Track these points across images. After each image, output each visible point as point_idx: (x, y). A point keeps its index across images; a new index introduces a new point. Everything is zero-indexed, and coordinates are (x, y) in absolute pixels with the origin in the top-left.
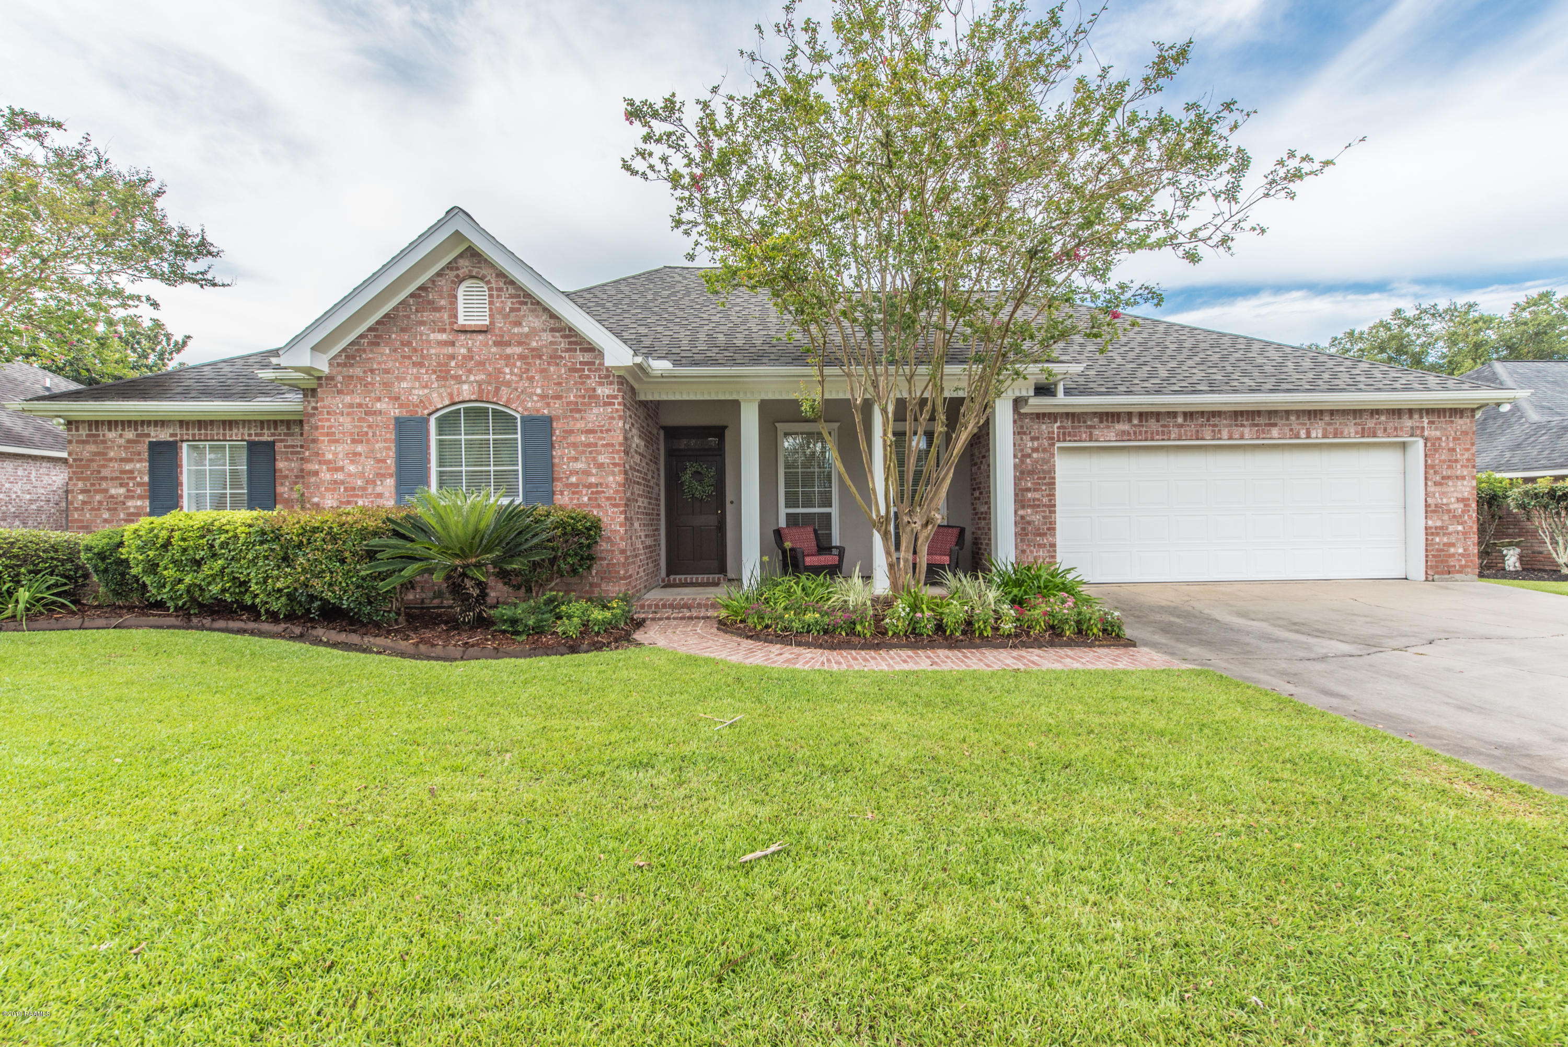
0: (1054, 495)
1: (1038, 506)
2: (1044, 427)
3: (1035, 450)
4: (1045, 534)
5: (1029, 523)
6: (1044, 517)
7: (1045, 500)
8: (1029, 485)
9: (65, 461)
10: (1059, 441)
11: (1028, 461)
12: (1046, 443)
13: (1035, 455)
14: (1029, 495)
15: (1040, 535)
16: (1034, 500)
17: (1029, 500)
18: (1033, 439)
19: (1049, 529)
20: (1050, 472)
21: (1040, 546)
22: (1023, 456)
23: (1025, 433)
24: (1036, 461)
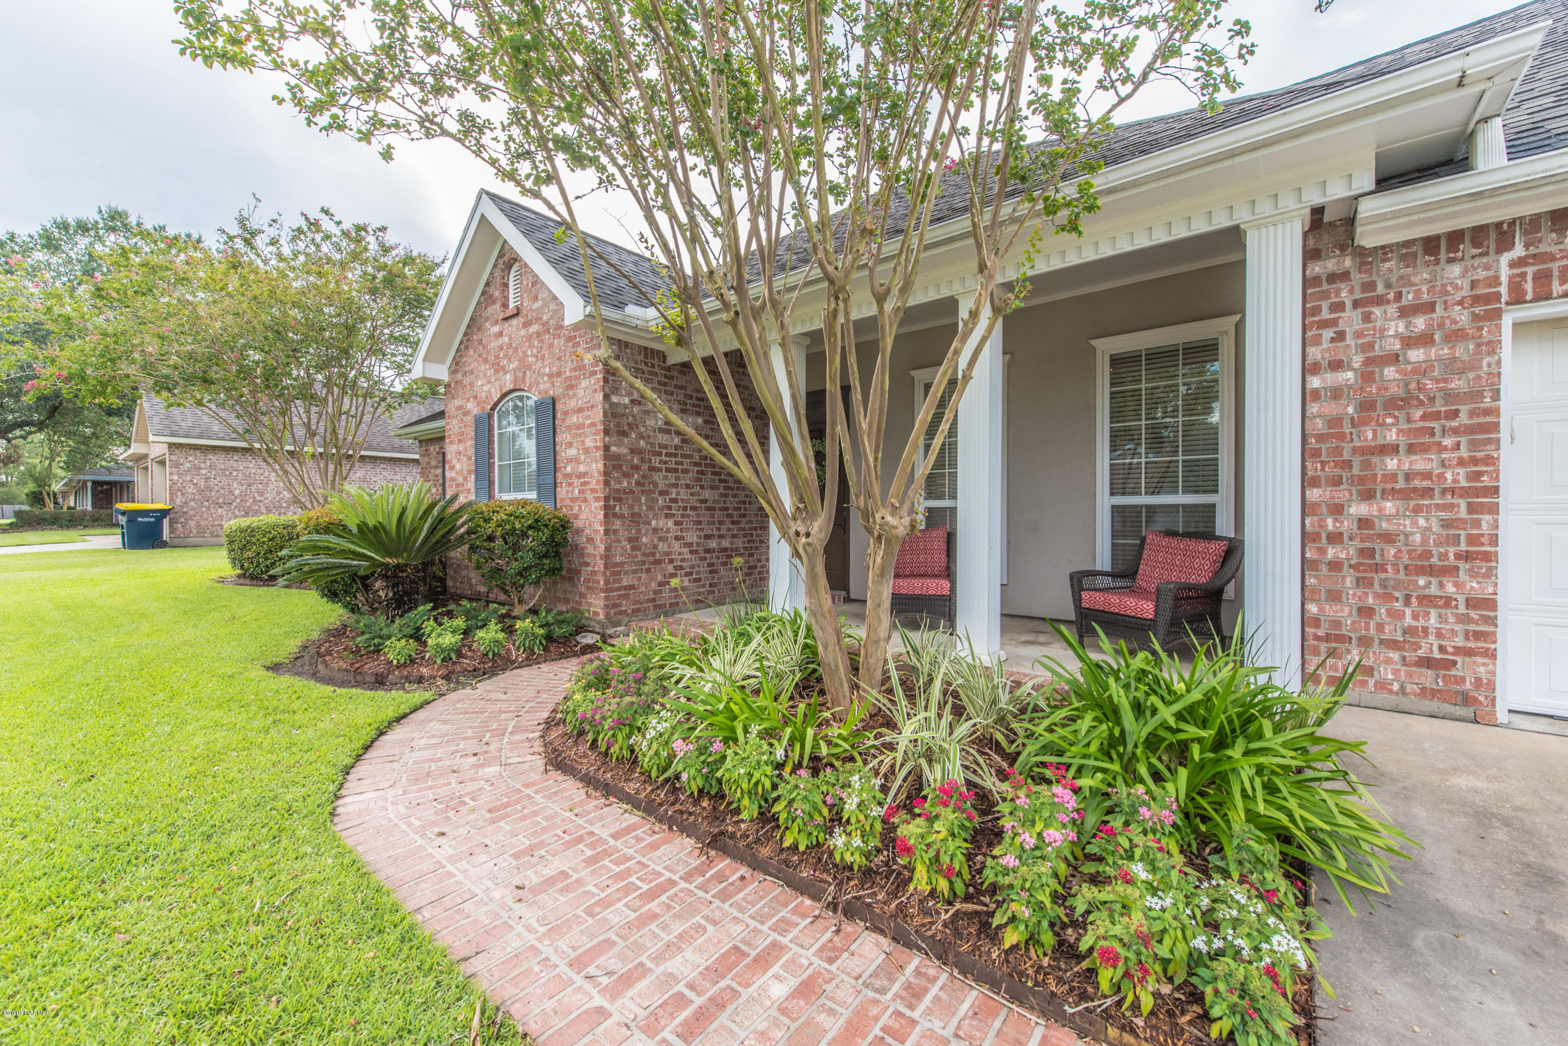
0: (1490, 461)
1: (1427, 492)
2: (1455, 270)
3: (1409, 342)
4: (1453, 571)
5: (1388, 538)
6: (1446, 524)
7: (1457, 476)
8: (1392, 436)
9: (417, 461)
10: (1517, 298)
11: (1390, 372)
12: (1463, 317)
13: (1416, 355)
14: (1392, 464)
15: (1430, 571)
16: (1408, 477)
17: (1393, 477)
18: (1406, 312)
19: (1467, 557)
20: (1475, 395)
21: (1427, 600)
22: (1368, 361)
23: (1380, 301)
24: (1423, 370)
